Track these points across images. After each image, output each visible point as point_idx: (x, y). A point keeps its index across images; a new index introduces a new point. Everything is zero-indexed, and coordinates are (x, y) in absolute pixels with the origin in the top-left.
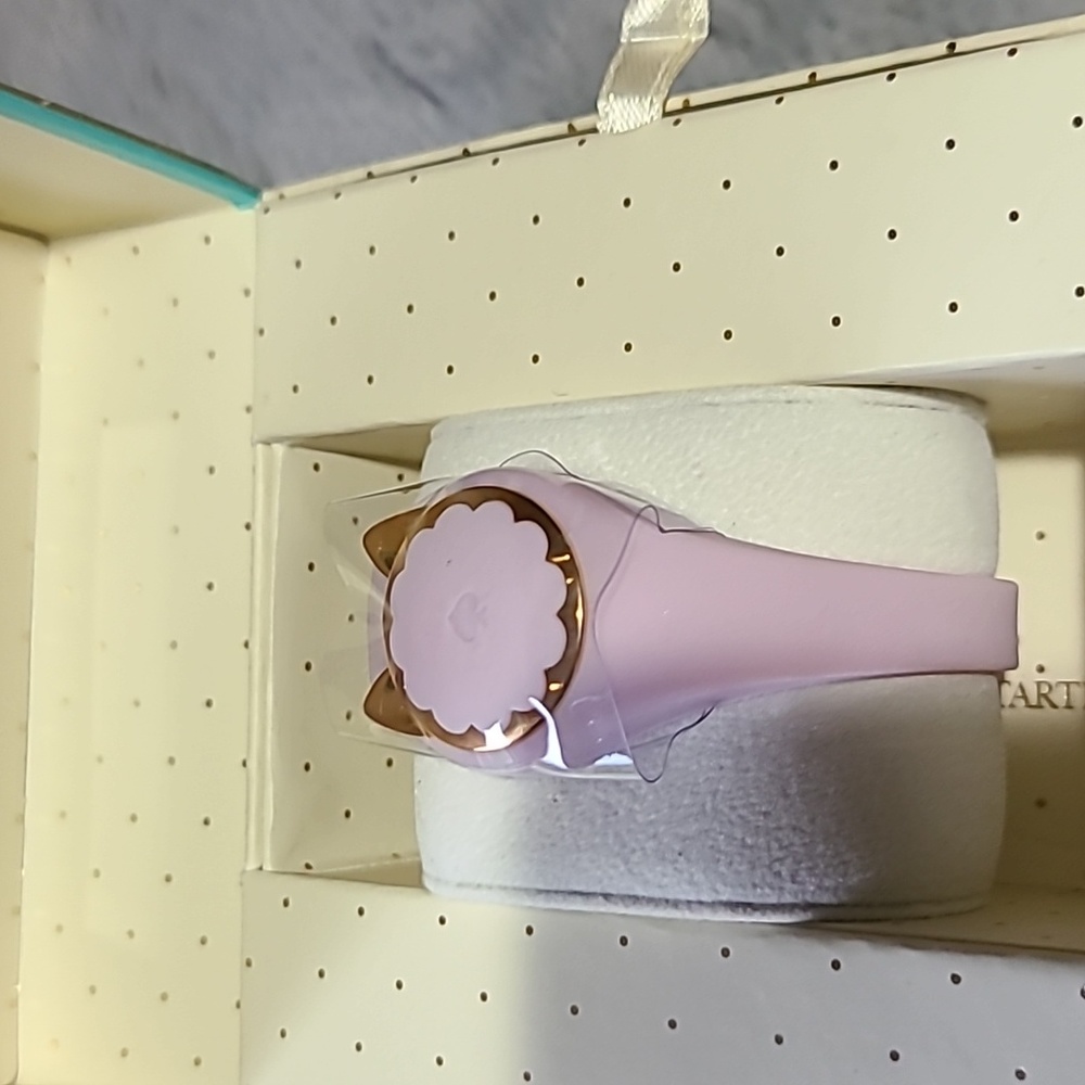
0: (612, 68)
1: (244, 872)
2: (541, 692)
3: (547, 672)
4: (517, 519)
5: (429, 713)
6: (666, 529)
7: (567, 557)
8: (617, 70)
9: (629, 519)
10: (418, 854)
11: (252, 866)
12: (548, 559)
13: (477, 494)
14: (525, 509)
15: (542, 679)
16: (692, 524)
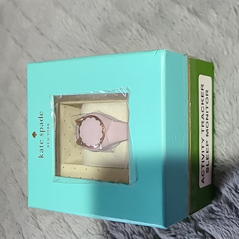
2: (100, 142)
3: (101, 139)
4: (96, 120)
6: (115, 121)
7: (103, 125)
9: (110, 120)
12: (100, 125)
14: (97, 118)
15: (100, 140)
16: (117, 120)
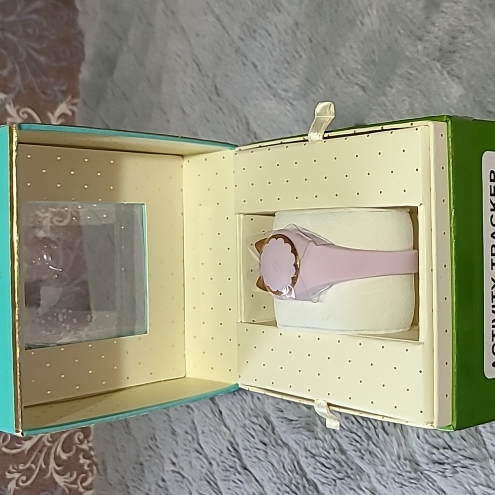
0: (312, 125)
1: (237, 322)
2: (291, 283)
3: (292, 278)
4: (285, 242)
5: (269, 287)
6: (317, 244)
7: (296, 252)
8: (313, 126)
10: (275, 318)
11: (239, 321)
12: (291, 252)
13: (276, 237)
14: (287, 240)
15: (291, 280)
